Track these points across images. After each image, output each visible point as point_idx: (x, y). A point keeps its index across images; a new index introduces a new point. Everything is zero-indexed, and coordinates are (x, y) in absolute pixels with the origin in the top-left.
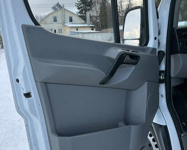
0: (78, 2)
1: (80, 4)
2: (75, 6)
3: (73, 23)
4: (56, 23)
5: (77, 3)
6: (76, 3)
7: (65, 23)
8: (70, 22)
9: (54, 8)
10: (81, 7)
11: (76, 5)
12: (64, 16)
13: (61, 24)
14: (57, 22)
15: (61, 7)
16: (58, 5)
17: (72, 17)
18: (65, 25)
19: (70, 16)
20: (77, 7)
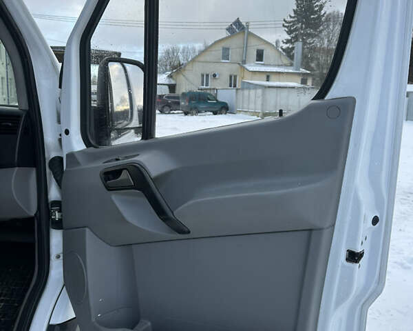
0: (291, 17)
1: (292, 21)
2: (283, 26)
3: (264, 64)
4: (227, 61)
5: (289, 19)
6: (284, 20)
7: (245, 63)
8: (257, 61)
9: (230, 29)
10: (296, 30)
11: (285, 25)
12: (246, 47)
13: (238, 65)
14: (228, 59)
15: (243, 28)
16: (238, 23)
17: (263, 51)
18: (244, 67)
19: (261, 47)
20: (286, 29)
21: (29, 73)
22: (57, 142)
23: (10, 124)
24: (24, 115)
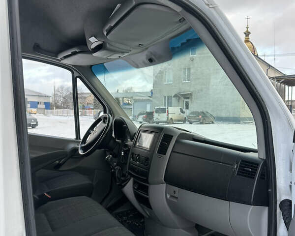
21: (268, 130)
22: (288, 188)
23: (250, 170)
24: (261, 164)
